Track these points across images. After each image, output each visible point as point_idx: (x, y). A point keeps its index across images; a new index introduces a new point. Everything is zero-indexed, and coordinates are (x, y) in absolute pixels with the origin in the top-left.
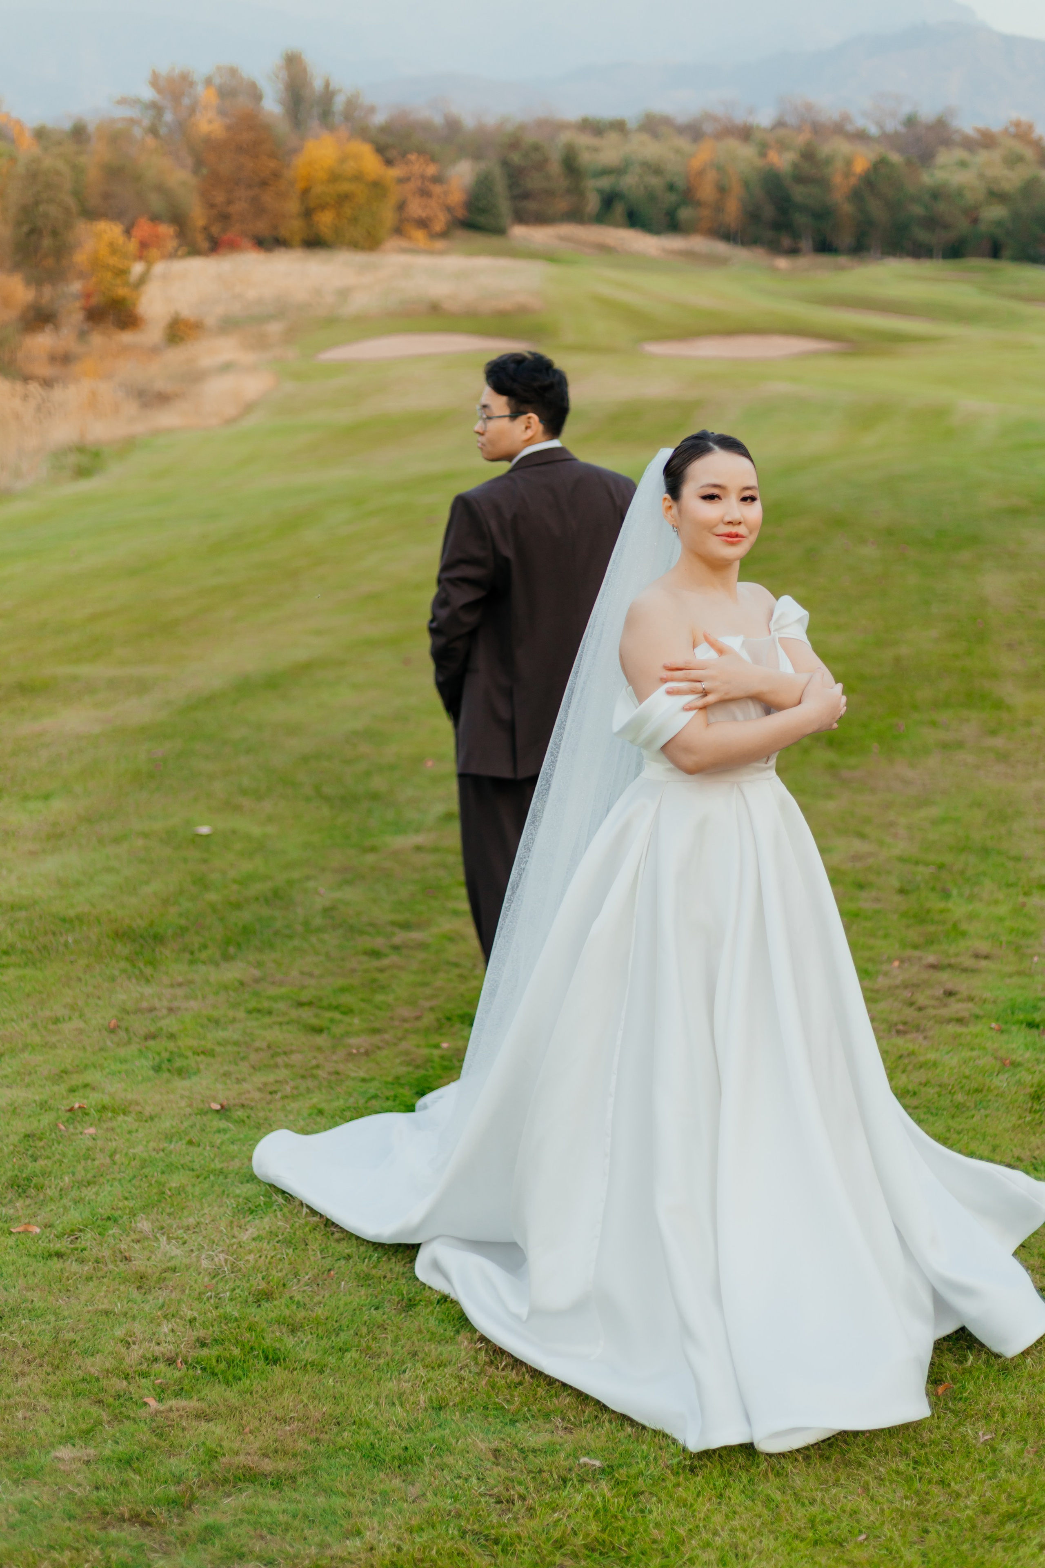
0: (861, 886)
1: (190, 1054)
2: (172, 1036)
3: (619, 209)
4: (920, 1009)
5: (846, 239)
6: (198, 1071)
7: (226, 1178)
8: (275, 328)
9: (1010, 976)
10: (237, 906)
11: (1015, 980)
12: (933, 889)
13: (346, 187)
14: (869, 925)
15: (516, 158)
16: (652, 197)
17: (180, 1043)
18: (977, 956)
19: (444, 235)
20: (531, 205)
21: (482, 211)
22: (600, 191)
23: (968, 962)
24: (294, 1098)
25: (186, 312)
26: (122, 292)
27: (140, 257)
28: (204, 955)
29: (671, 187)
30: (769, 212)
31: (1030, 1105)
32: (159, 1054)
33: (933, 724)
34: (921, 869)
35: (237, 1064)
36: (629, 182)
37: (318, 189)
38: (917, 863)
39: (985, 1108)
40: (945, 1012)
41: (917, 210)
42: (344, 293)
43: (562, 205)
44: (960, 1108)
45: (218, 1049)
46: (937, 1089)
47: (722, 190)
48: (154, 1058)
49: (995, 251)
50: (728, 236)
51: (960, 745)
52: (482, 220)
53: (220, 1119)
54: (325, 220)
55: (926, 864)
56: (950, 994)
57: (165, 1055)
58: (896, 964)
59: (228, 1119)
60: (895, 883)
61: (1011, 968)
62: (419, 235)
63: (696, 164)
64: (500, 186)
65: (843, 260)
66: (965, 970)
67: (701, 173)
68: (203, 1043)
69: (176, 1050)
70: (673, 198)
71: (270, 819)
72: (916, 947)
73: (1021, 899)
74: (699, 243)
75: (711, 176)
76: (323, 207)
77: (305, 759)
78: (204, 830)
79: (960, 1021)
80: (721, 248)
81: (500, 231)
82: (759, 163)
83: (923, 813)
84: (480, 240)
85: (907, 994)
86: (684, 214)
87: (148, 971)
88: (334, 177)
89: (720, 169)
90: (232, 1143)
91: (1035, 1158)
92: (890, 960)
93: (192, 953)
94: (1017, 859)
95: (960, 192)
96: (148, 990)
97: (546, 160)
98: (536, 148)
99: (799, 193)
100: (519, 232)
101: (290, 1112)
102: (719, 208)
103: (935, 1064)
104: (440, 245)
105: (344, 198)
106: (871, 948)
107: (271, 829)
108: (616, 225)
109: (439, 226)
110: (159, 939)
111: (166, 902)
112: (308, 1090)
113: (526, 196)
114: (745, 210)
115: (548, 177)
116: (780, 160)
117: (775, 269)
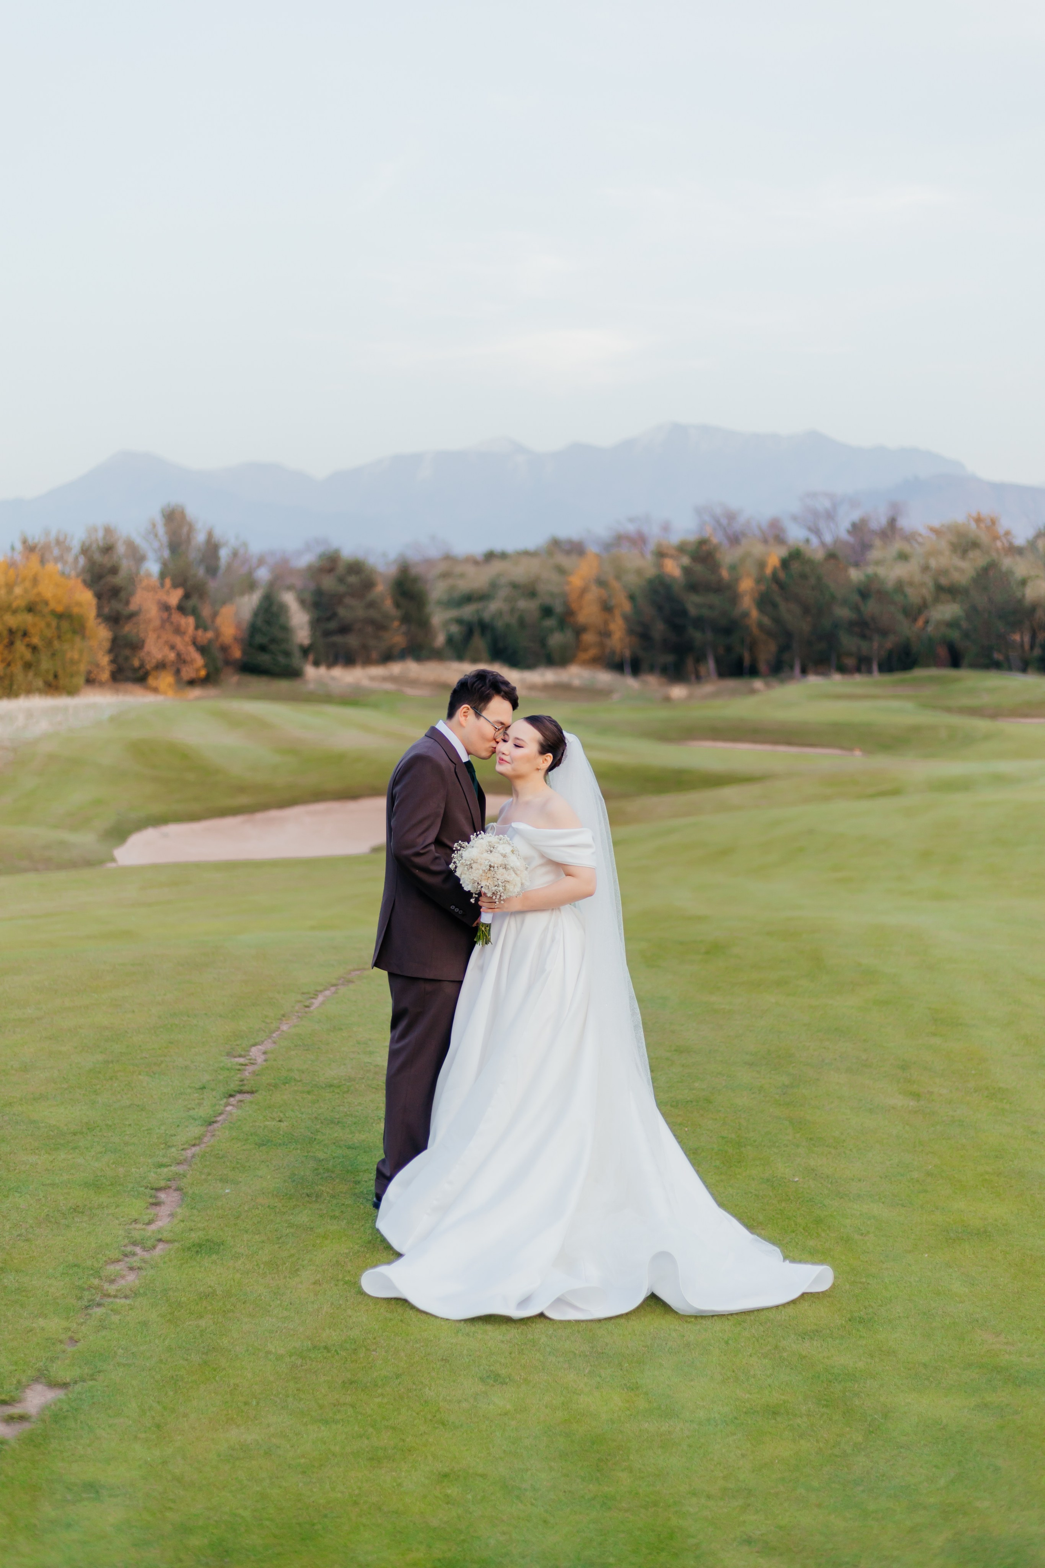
3: (479, 643)
13: (14, 620)
15: (329, 583)
16: (522, 623)
19: (209, 680)
20: (352, 641)
21: (263, 648)
22: (459, 621)
29: (547, 611)
30: (659, 629)
36: (494, 606)
41: (843, 613)
43: (397, 638)
47: (607, 608)
49: (955, 660)
50: (617, 666)
52: (264, 659)
62: (165, 680)
63: (576, 581)
65: (758, 684)
67: (584, 591)
70: (547, 622)
74: (575, 674)
75: (594, 593)
80: (604, 677)
81: (294, 673)
82: (651, 572)
84: (259, 684)
86: (556, 639)
89: (601, 583)
95: (900, 587)
97: (368, 584)
98: (356, 568)
99: (694, 603)
100: (320, 674)
102: (604, 632)
109: (193, 671)
113: (344, 629)
114: (631, 632)
115: (372, 605)
116: (673, 568)
117: (667, 699)
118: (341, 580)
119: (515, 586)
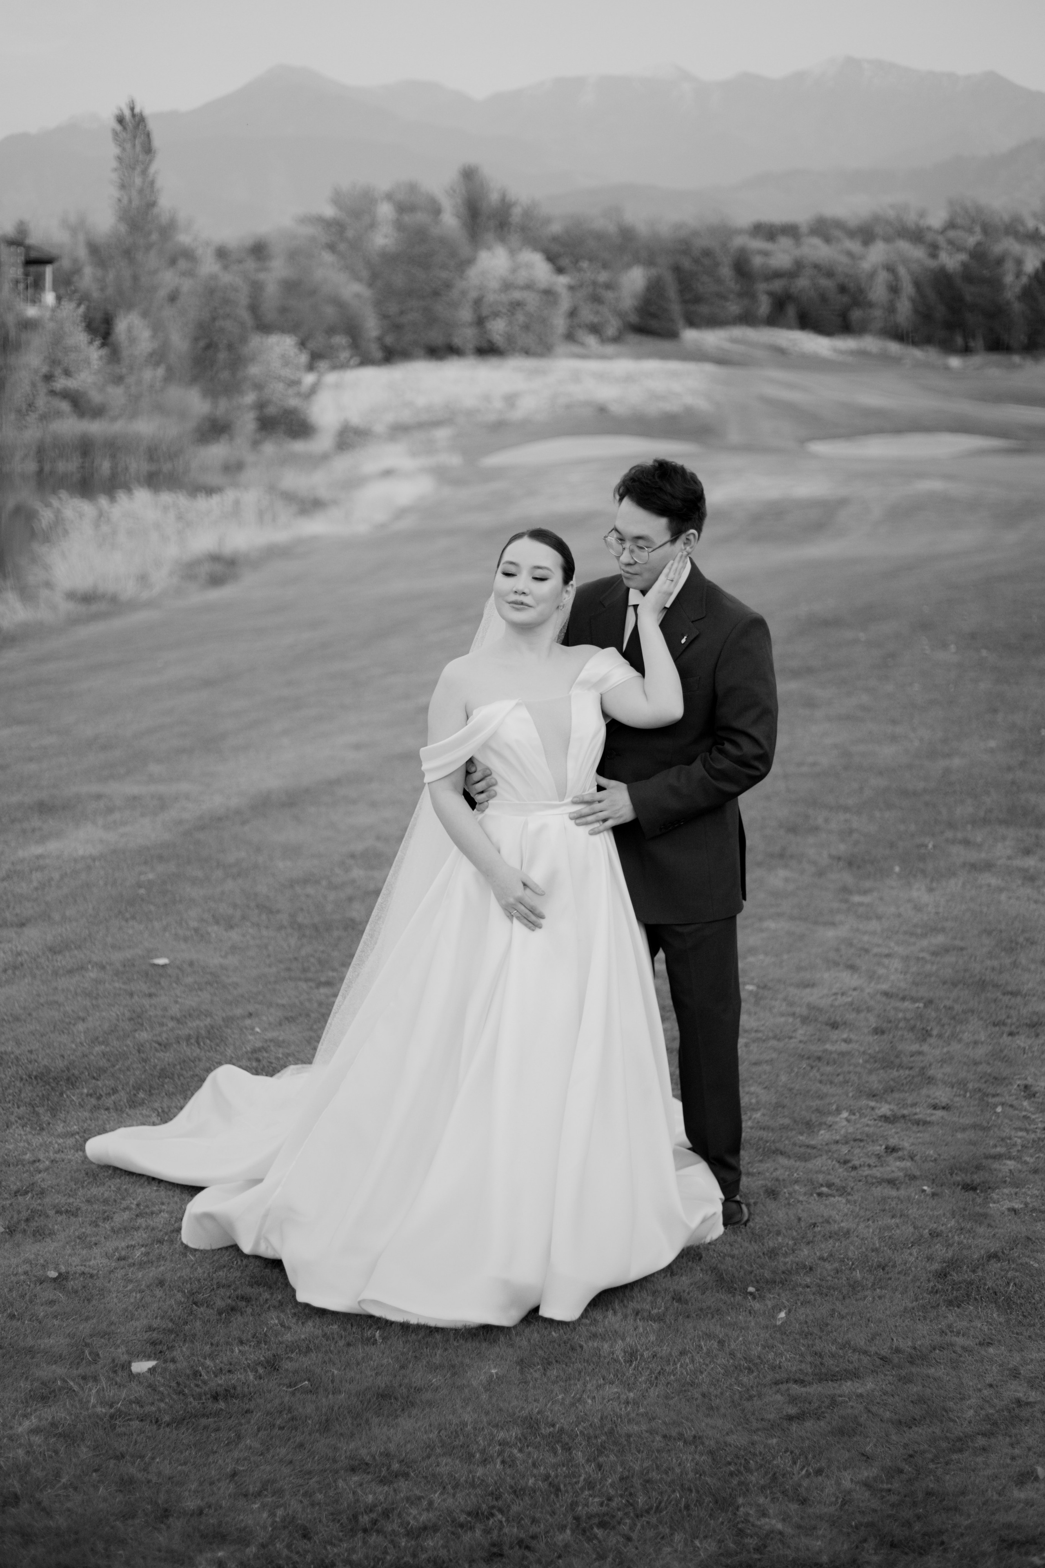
0: (834, 1026)
1: (51, 1213)
2: (42, 1193)
3: (791, 312)
4: (854, 1168)
5: (1020, 336)
6: (52, 1233)
7: (32, 1358)
8: (442, 434)
9: (964, 1129)
10: (164, 1046)
11: (970, 1135)
12: (912, 1029)
13: (517, 295)
14: (829, 1069)
15: (686, 263)
16: (824, 298)
17: (47, 1200)
18: (935, 1107)
19: (617, 339)
20: (704, 309)
21: (654, 316)
22: (770, 294)
23: (922, 1112)
24: (141, 1265)
25: (355, 419)
26: (293, 402)
27: (311, 368)
28: (109, 1102)
29: (843, 289)
30: (941, 312)
31: (932, 1284)
32: (19, 1212)
33: (966, 842)
34: (907, 1004)
35: (97, 1226)
36: (802, 283)
37: (491, 297)
38: (904, 999)
39: (881, 1288)
40: (877, 1172)
42: (511, 400)
43: (734, 308)
44: (854, 1286)
45: (84, 1207)
46: (836, 1265)
47: (894, 289)
48: (12, 1217)
50: (900, 336)
51: (988, 866)
52: (654, 324)
53: (55, 1289)
54: (498, 328)
55: (914, 1000)
56: (891, 1150)
57: (25, 1214)
58: (845, 1114)
59: (63, 1289)
60: (873, 1021)
61: (967, 1121)
62: (591, 341)
63: (866, 266)
64: (672, 292)
65: (1015, 358)
66: (917, 1123)
67: (872, 275)
68: (71, 1200)
69: (40, 1208)
70: (845, 299)
71: (234, 949)
72: (873, 1095)
73: (1006, 1039)
74: (870, 343)
75: (883, 277)
76: (496, 315)
77: (292, 883)
78: (162, 961)
79: (892, 1182)
80: (894, 347)
81: (672, 335)
82: (932, 264)
83: (925, 943)
84: (651, 344)
85: (845, 1150)
86: (856, 315)
87: (46, 1118)
88: (507, 286)
89: (889, 268)
90: (56, 1317)
91: (915, 1348)
92: (838, 1111)
93: (99, 1098)
94: (1014, 994)
96: (37, 1141)
97: (717, 265)
98: (707, 253)
99: (970, 293)
100: (690, 335)
101: (131, 1281)
102: (891, 309)
103: (847, 1233)
104: (610, 349)
105: (516, 305)
106: (821, 1097)
107: (232, 961)
108: (789, 327)
109: (611, 331)
110: (72, 1082)
111: (95, 1041)
112: (160, 1257)
113: (698, 300)
114: (916, 311)
115: (719, 281)
116: (951, 261)
117: (947, 368)
118: (696, 261)
119: (816, 266)
